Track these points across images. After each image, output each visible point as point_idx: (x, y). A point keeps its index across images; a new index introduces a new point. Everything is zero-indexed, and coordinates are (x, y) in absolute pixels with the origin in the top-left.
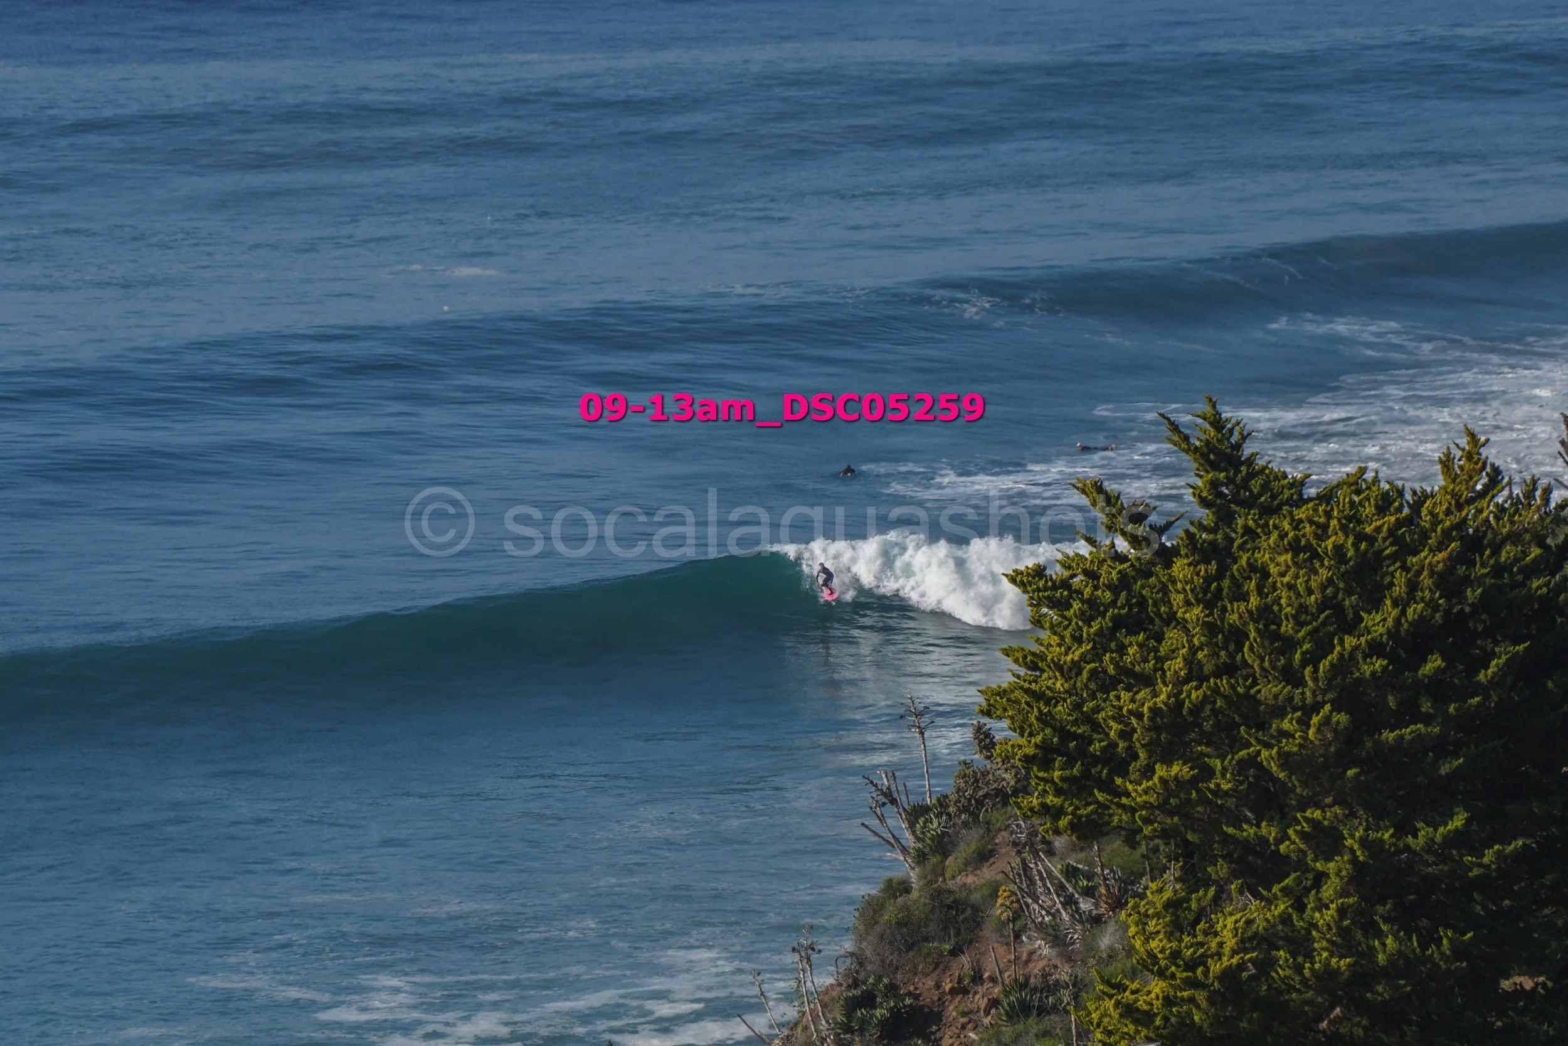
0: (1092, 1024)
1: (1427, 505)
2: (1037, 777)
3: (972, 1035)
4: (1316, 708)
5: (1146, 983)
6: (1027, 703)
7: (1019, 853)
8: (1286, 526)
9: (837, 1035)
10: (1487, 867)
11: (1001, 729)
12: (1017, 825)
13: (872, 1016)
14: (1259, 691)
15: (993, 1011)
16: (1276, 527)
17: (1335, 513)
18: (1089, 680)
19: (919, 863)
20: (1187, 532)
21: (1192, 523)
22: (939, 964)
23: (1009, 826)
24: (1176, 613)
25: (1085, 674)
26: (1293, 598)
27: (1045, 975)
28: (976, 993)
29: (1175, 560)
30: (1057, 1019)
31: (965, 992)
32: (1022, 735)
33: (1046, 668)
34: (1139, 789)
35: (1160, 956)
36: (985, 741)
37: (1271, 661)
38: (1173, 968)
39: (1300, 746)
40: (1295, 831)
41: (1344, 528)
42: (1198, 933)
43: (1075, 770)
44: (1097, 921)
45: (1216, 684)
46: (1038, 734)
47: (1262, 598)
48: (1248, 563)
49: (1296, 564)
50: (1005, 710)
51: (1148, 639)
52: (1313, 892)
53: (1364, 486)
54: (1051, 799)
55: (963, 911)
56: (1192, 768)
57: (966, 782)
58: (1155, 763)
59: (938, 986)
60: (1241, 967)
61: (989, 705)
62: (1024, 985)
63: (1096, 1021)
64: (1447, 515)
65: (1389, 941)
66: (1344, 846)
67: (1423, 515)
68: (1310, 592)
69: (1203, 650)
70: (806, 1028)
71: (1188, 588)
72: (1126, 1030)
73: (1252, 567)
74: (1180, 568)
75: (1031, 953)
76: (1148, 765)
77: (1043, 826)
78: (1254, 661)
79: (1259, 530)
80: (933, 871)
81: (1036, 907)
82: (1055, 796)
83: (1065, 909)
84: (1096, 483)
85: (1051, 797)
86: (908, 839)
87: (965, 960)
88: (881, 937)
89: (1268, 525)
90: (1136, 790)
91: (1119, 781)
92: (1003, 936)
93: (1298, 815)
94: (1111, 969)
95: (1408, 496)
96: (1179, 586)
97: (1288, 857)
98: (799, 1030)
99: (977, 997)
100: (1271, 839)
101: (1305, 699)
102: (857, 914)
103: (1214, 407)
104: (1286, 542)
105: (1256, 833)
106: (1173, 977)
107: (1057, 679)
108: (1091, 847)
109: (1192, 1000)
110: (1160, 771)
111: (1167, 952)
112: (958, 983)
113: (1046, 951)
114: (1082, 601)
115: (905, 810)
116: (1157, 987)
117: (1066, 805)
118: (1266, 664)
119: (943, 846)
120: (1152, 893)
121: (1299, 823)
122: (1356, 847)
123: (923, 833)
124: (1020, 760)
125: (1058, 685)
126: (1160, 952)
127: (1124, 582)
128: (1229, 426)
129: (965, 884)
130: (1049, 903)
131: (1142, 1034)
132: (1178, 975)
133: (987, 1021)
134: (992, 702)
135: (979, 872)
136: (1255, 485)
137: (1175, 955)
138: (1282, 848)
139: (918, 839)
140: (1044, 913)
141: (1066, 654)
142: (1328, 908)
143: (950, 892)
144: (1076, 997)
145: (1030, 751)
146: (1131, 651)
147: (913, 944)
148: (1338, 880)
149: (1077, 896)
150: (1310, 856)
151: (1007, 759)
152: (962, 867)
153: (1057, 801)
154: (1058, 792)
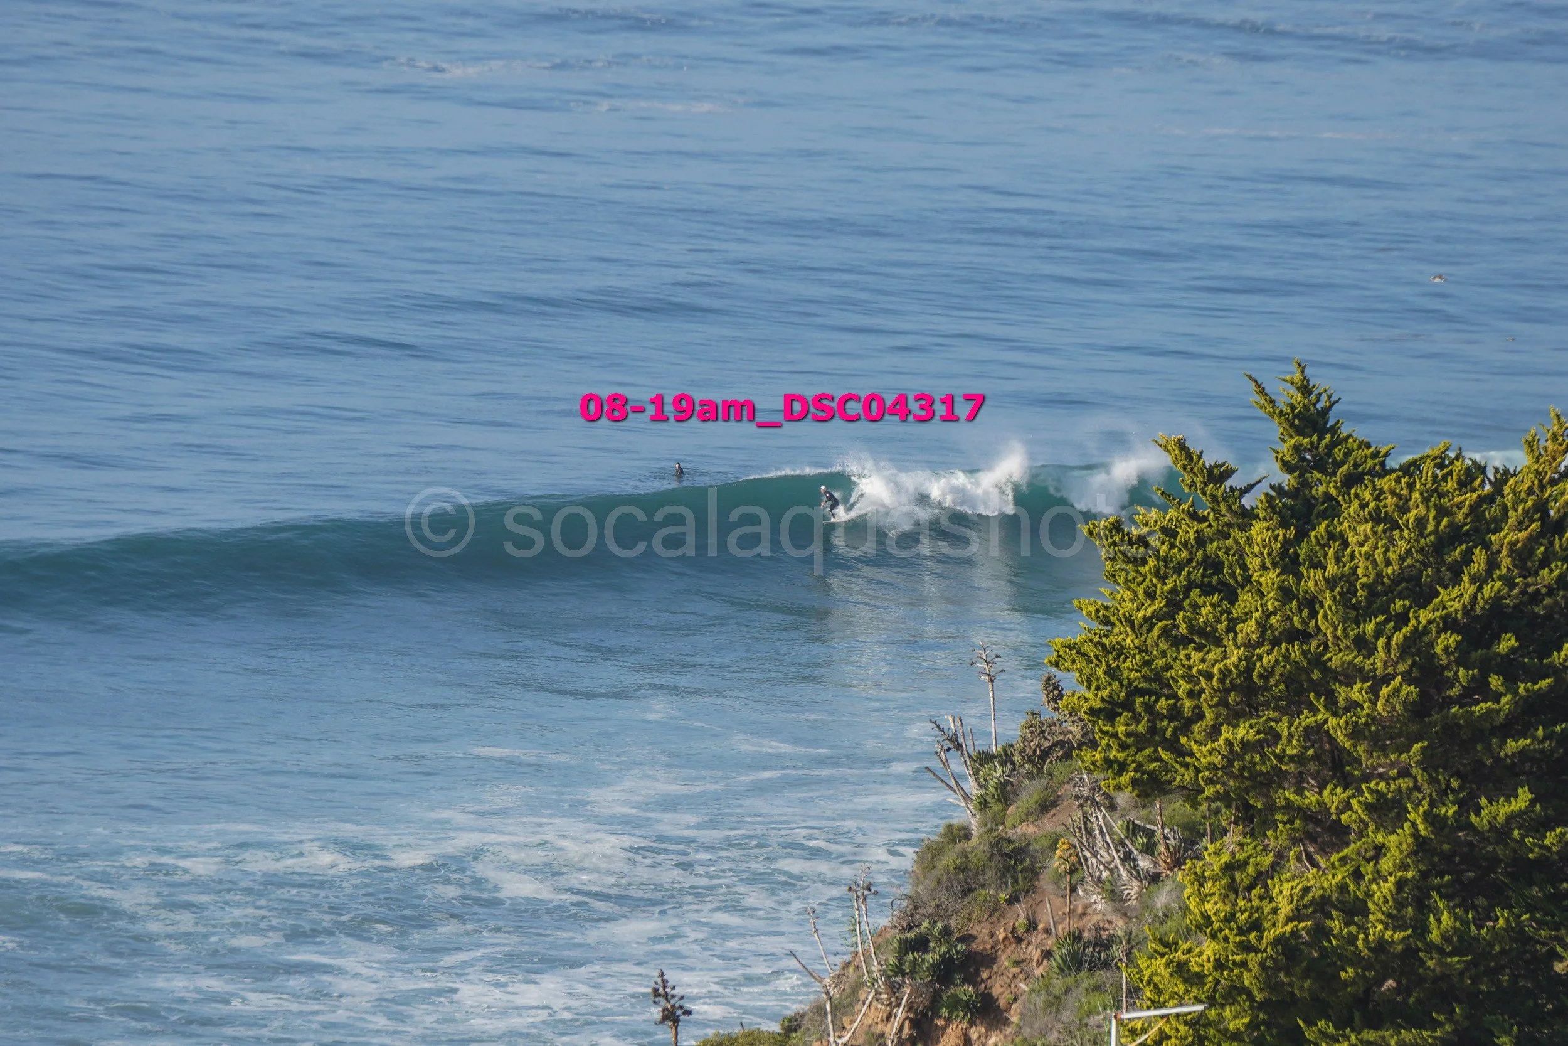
0: (1142, 981)
1: (1509, 483)
2: (1101, 731)
3: (1023, 986)
4: (1387, 679)
5: (1199, 944)
6: (1096, 657)
7: (1081, 806)
8: (1367, 496)
9: (888, 977)
10: (1548, 849)
11: (1069, 681)
12: (1080, 779)
13: (923, 961)
14: (1330, 659)
15: (1045, 962)
16: (1357, 496)
17: (1418, 486)
18: (1159, 637)
19: (981, 809)
20: (1267, 495)
21: (1272, 487)
22: (995, 911)
23: (1071, 779)
24: (1251, 576)
25: (1156, 632)
26: (1370, 568)
27: (1098, 929)
28: (1029, 943)
29: (1254, 522)
30: (1109, 974)
31: (1019, 940)
32: (1089, 688)
33: (1117, 623)
34: (1204, 749)
35: (1214, 918)
36: (1054, 691)
37: (1344, 630)
38: (1227, 931)
39: (1368, 715)
40: (1359, 802)
41: (1426, 500)
42: (1252, 897)
43: (1140, 726)
44: (1155, 878)
45: (1287, 649)
46: (1105, 688)
47: (1339, 568)
48: (1327, 530)
49: (1375, 533)
50: (1074, 662)
51: (1221, 601)
52: (1372, 863)
53: (1447, 462)
54: (1112, 754)
55: (1021, 862)
56: (1258, 732)
57: (1032, 732)
58: (1222, 724)
59: (992, 935)
60: (1295, 934)
61: (1059, 656)
62: (1077, 937)
63: (1146, 979)
64: (1529, 495)
65: (1445, 917)
66: (1407, 820)
67: (1506, 492)
68: (1388, 563)
69: (1276, 615)
70: (858, 968)
71: (1265, 552)
72: (1176, 990)
73: (1331, 536)
74: (1258, 530)
75: (1087, 907)
76: (1213, 726)
77: (1106, 780)
78: (1327, 628)
79: (1340, 498)
80: (994, 818)
81: (1094, 861)
82: (1118, 751)
83: (1124, 865)
84: (1179, 440)
85: (1114, 752)
86: (971, 786)
87: (1020, 910)
88: (939, 882)
89: (1349, 495)
90: (1200, 751)
91: (1183, 740)
92: (1059, 888)
93: (1363, 786)
94: (1166, 927)
95: (1491, 475)
96: (1256, 549)
97: (1348, 827)
98: (851, 969)
99: (1030, 948)
100: (1333, 810)
101: (1376, 670)
102: (915, 857)
103: (1303, 371)
104: (1366, 512)
105: (1318, 802)
106: (1226, 939)
107: (1127, 635)
108: (1153, 804)
109: (1244, 964)
110: (1226, 733)
111: (1222, 915)
112: (1012, 932)
113: (1100, 906)
114: (1158, 559)
115: (970, 757)
116: (1209, 949)
117: (1128, 762)
118: (1339, 633)
119: (1005, 794)
120: (1209, 855)
121: (1362, 793)
122: (1419, 821)
123: (986, 780)
124: (1085, 713)
125: (1129, 641)
126: (1215, 914)
127: (1201, 541)
128: (1316, 392)
129: (1025, 835)
130: (1108, 858)
131: (1192, 995)
132: (1231, 938)
133: (1038, 972)
134: (1061, 653)
135: (1039, 822)
136: (1338, 453)
137: (1230, 918)
138: (1344, 818)
139: (981, 786)
140: (1102, 868)
141: (1139, 610)
142: (1386, 881)
143: (1009, 841)
144: (1128, 954)
145: (1098, 705)
146: (1204, 611)
147: (970, 890)
148: (1397, 854)
149: (1136, 853)
150: (1372, 827)
151: (1073, 711)
152: (1024, 817)
153: (1121, 756)
154: (1123, 747)
